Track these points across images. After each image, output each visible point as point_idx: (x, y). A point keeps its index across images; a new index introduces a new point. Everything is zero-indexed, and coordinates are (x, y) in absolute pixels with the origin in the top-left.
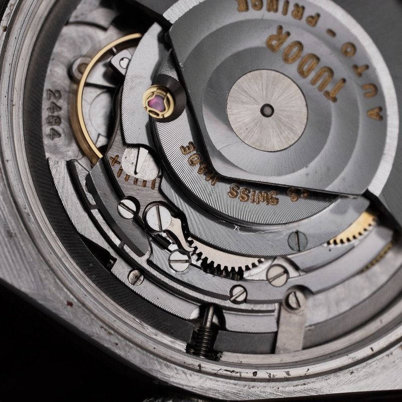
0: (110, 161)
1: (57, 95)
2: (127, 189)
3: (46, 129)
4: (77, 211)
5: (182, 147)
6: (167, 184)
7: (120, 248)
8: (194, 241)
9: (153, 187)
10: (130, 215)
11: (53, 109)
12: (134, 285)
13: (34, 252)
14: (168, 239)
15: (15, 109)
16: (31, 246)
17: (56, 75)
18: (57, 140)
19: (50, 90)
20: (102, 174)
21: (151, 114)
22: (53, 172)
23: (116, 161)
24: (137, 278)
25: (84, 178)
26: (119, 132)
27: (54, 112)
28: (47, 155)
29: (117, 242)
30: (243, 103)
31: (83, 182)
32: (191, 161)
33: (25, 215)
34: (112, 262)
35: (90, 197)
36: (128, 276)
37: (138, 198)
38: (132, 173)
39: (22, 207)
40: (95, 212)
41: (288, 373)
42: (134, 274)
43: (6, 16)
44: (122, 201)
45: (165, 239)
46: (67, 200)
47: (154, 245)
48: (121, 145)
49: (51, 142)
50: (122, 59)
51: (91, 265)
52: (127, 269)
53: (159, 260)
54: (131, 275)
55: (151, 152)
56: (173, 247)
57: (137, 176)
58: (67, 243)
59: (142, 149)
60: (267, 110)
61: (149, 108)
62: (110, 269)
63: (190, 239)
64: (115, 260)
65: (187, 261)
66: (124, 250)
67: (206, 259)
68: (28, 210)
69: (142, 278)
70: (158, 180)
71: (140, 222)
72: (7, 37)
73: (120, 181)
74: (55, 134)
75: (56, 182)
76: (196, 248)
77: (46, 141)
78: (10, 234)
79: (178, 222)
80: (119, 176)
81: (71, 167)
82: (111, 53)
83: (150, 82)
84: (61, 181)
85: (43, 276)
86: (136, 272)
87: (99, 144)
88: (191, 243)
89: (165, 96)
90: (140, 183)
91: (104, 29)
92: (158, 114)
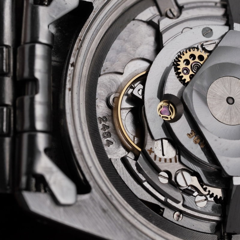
0: (148, 152)
1: (104, 119)
2: (162, 166)
3: (104, 141)
4: (135, 186)
5: (188, 134)
7: (166, 201)
8: (207, 187)
9: (176, 162)
10: (166, 181)
11: (105, 128)
12: (178, 221)
13: (121, 218)
14: (192, 190)
16: (118, 215)
18: (111, 146)
19: (100, 118)
20: (144, 161)
21: (164, 119)
22: (116, 166)
23: (151, 151)
24: (179, 216)
25: (135, 165)
26: (148, 134)
27: (105, 130)
28: (109, 156)
29: (162, 198)
31: (135, 168)
32: (195, 141)
33: (109, 197)
34: (162, 211)
35: (140, 176)
36: (173, 216)
37: (169, 170)
38: (161, 156)
40: (146, 184)
42: (176, 215)
43: (68, 82)
44: (160, 174)
45: (190, 190)
46: (127, 181)
47: (185, 195)
48: (151, 141)
49: (108, 148)
50: (139, 90)
51: (151, 215)
52: (172, 212)
53: (190, 203)
56: (196, 194)
57: (165, 157)
58: (134, 206)
59: (164, 140)
60: (230, 101)
61: (162, 116)
62: (162, 215)
63: (204, 187)
65: (205, 200)
66: (168, 202)
67: (217, 196)
69: (181, 216)
70: (177, 156)
71: (175, 185)
72: (72, 94)
73: (157, 162)
74: (109, 143)
75: (118, 172)
76: (209, 191)
77: (106, 148)
78: (104, 211)
79: (195, 178)
80: (155, 159)
81: (124, 160)
82: (131, 87)
83: (158, 100)
84: (121, 170)
85: (129, 230)
86: (177, 213)
87: (136, 142)
88: (205, 189)
89: (168, 106)
90: (168, 161)
91: (121, 74)
92: (167, 118)
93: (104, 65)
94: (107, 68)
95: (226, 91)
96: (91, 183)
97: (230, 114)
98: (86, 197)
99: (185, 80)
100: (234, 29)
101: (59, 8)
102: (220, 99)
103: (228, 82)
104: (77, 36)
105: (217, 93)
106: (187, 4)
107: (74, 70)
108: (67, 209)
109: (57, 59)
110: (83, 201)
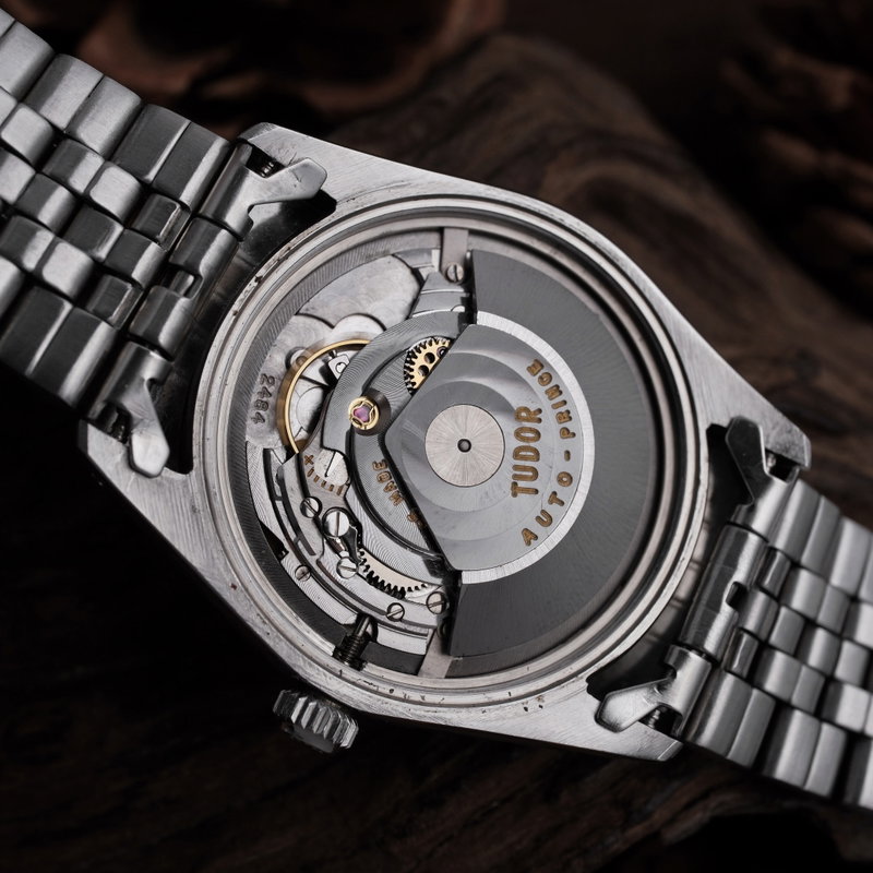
0: (304, 459)
1: (270, 381)
2: (314, 489)
3: (252, 413)
4: (263, 497)
5: (375, 463)
6: (353, 493)
7: (295, 542)
8: (366, 553)
9: (339, 493)
11: (264, 394)
12: (299, 580)
13: (212, 531)
15: (227, 389)
16: (211, 524)
17: (275, 363)
18: (260, 424)
19: (264, 374)
20: (294, 471)
21: (354, 423)
22: (249, 456)
23: (310, 460)
24: (304, 574)
25: (276, 469)
26: (319, 434)
27: (263, 397)
28: (247, 438)
29: (293, 536)
30: (456, 422)
31: (274, 473)
32: (380, 478)
33: (212, 494)
34: (284, 554)
35: (277, 487)
36: (296, 570)
37: (323, 500)
38: (322, 475)
39: (211, 486)
41: (423, 698)
42: (301, 570)
43: (239, 301)
44: (306, 500)
45: (338, 545)
46: (255, 485)
47: (327, 547)
48: (318, 446)
49: (254, 426)
50: (340, 364)
51: (263, 552)
52: (297, 563)
53: (328, 563)
54: (299, 571)
55: (345, 458)
56: (344, 554)
57: (326, 479)
58: (246, 526)
59: (337, 454)
60: (464, 446)
61: (353, 417)
62: (280, 559)
63: (361, 550)
64: (287, 552)
65: (354, 570)
66: (298, 545)
67: (373, 572)
68: (217, 490)
69: (308, 575)
70: (346, 487)
71: (319, 523)
72: (236, 321)
73: (309, 480)
74: (259, 418)
75: (249, 466)
76: (365, 560)
77: (249, 422)
78: (194, 509)
80: (309, 475)
81: (266, 453)
82: (330, 353)
83: (361, 392)
84: (255, 466)
85: (215, 555)
86: (304, 568)
87: (299, 438)
89: (371, 407)
90: (327, 486)
91: (332, 327)
92: (361, 424)
94: (313, 308)
96: (196, 462)
97: (463, 468)
98: (178, 477)
101: (280, 189)
103: (462, 415)
104: (288, 240)
107: (256, 289)
108: (142, 480)
109: (249, 259)
110: (171, 481)
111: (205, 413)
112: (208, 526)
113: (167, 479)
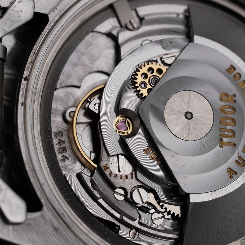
0: (103, 168)
1: (60, 134)
2: (117, 182)
3: (59, 157)
4: (90, 203)
5: (145, 150)
6: (140, 174)
7: (121, 219)
8: (164, 204)
9: (132, 178)
10: (121, 198)
11: (60, 143)
12: (134, 239)
13: (72, 236)
14: (148, 207)
15: (38, 150)
16: (70, 233)
17: (57, 122)
18: (66, 162)
19: (55, 132)
20: (100, 177)
21: (120, 134)
22: (70, 182)
23: (107, 167)
24: (135, 234)
25: (90, 182)
26: (104, 150)
27: (61, 145)
28: (64, 172)
29: (118, 216)
31: (90, 185)
32: (152, 157)
33: (61, 215)
34: (118, 228)
35: (95, 192)
36: (129, 234)
37: (125, 187)
38: (117, 172)
39: (58, 210)
40: (101, 201)
42: (132, 232)
43: (21, 96)
44: (115, 191)
45: (146, 208)
46: (82, 198)
47: (141, 213)
48: (107, 157)
49: (64, 164)
50: (95, 105)
51: (106, 233)
52: (128, 230)
53: (146, 221)
54: (131, 233)
55: (126, 157)
56: (152, 211)
57: (121, 173)
58: (88, 223)
59: (120, 156)
60: (189, 115)
61: (118, 131)
62: (117, 233)
63: (161, 204)
64: (119, 227)
65: (162, 217)
66: (124, 220)
67: (174, 213)
68: (62, 211)
69: (138, 233)
70: (134, 173)
71: (130, 201)
72: (25, 108)
73: (112, 179)
74: (65, 158)
75: (73, 188)
76: (166, 209)
77: (61, 164)
79: (151, 195)
80: (110, 176)
81: (79, 176)
82: (87, 101)
83: (115, 115)
84: (76, 187)
86: (133, 231)
87: (92, 158)
88: (162, 207)
89: (125, 121)
90: (124, 177)
91: (79, 87)
92: (124, 133)
93: (60, 78)
94: (63, 82)
95: (184, 105)
96: (43, 201)
97: (189, 129)
98: (36, 215)
99: (142, 94)
100: (195, 42)
101: (12, 21)
102: (178, 114)
103: (187, 97)
104: (32, 49)
105: (175, 107)
106: (148, 15)
107: (27, 84)
108: (16, 227)
109: (13, 72)
110: (34, 219)
111: (34, 170)
112: (69, 235)
113: (31, 219)
